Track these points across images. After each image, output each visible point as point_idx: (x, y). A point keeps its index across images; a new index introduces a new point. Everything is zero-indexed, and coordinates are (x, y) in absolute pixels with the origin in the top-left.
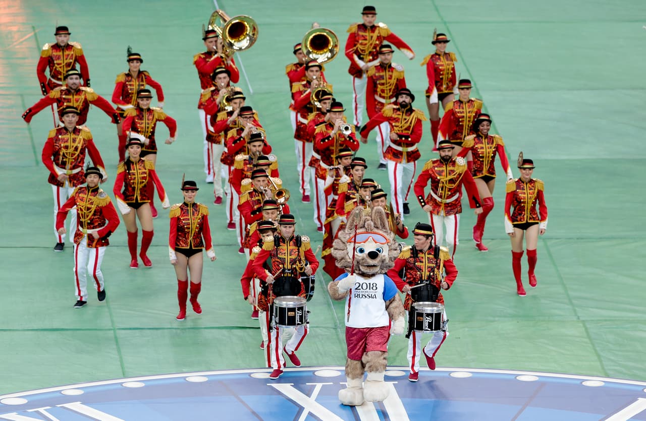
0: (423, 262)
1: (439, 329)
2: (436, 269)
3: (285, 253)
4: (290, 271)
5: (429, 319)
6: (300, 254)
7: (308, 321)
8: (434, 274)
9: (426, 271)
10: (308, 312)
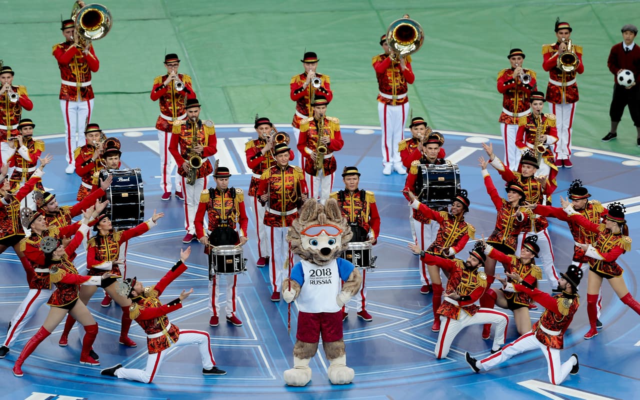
0: (349, 205)
1: (369, 266)
2: (362, 212)
3: (220, 205)
4: (226, 222)
5: (358, 256)
6: (235, 205)
7: (246, 268)
8: (361, 216)
9: (353, 213)
10: (245, 260)
